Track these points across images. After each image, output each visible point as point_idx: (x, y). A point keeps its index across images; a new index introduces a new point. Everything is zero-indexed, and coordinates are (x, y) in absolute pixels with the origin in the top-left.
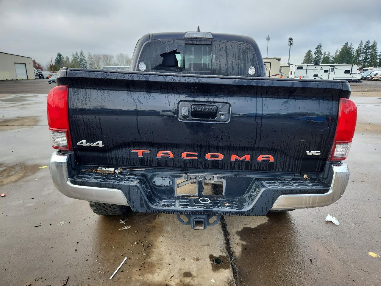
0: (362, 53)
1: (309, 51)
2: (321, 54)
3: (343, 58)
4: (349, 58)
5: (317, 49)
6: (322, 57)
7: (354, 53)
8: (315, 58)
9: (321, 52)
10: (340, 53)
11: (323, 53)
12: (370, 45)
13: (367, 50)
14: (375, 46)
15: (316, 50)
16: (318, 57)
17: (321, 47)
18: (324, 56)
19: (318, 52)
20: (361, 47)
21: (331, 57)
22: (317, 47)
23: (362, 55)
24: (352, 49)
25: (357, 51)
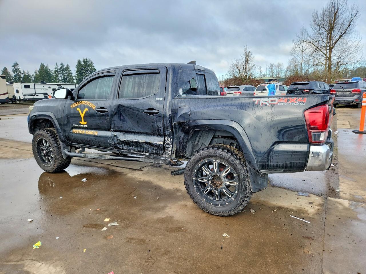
0: (60, 74)
1: (5, 69)
2: (20, 72)
3: (43, 77)
4: (49, 78)
5: (14, 66)
6: (22, 76)
7: (52, 73)
8: (15, 76)
9: (19, 70)
10: (39, 72)
11: (22, 72)
12: (65, 67)
13: (63, 71)
14: (69, 68)
15: (13, 68)
16: (17, 75)
17: (18, 66)
18: (24, 74)
19: (16, 71)
20: (57, 68)
21: (31, 76)
22: (13, 65)
23: (60, 75)
24: (50, 69)
25: (55, 72)
